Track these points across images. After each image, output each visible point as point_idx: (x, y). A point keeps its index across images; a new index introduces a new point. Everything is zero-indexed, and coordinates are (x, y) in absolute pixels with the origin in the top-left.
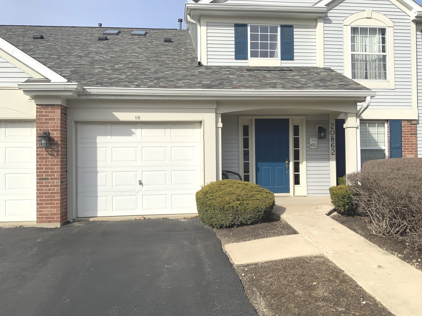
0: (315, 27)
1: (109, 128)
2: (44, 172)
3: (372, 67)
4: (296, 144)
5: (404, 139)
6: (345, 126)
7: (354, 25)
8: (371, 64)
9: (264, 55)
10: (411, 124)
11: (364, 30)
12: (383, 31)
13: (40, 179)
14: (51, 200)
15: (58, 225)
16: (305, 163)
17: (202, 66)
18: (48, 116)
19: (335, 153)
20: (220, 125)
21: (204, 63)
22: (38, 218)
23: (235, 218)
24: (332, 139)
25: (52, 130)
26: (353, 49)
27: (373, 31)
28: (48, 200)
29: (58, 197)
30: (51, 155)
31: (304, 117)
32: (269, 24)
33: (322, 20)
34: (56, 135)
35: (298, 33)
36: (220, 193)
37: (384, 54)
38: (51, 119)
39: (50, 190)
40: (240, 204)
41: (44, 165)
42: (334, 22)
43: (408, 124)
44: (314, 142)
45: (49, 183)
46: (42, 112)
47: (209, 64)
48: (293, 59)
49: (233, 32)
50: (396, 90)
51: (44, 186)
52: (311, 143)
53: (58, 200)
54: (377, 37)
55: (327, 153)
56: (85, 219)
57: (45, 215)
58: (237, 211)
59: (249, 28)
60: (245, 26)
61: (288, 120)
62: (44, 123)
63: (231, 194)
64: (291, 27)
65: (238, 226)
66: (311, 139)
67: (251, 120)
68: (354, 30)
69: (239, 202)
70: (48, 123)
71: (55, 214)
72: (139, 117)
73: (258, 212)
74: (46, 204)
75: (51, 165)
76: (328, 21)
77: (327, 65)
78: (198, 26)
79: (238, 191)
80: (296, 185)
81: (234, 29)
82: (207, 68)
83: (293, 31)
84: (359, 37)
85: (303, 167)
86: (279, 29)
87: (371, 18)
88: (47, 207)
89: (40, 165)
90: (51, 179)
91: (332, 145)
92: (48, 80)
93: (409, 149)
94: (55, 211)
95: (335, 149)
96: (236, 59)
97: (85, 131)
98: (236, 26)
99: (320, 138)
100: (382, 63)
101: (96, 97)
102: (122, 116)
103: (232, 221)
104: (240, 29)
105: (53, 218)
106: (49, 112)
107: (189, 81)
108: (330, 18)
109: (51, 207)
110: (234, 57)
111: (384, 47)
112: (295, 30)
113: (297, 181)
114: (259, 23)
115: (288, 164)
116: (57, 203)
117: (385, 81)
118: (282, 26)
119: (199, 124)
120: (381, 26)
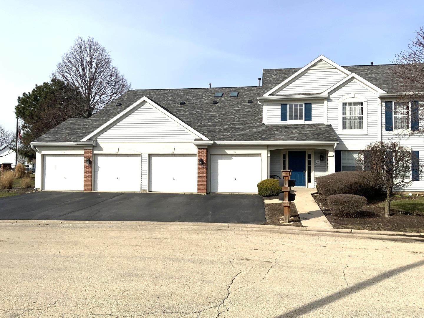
0: (323, 103)
1: (223, 156)
2: (200, 174)
3: (355, 123)
4: (310, 163)
6: (328, 155)
7: (345, 102)
8: (355, 121)
9: (296, 118)
11: (350, 104)
12: (362, 104)
13: (199, 176)
14: (203, 184)
15: (205, 194)
16: (313, 172)
17: (265, 125)
18: (202, 153)
20: (269, 155)
21: (266, 124)
22: (198, 191)
23: (271, 193)
25: (203, 158)
26: (344, 113)
27: (355, 104)
28: (201, 184)
29: (205, 183)
30: (203, 167)
31: (313, 150)
32: (298, 103)
33: (327, 100)
34: (205, 160)
35: (314, 107)
36: (266, 183)
37: (362, 116)
38: (203, 154)
39: (202, 180)
40: (273, 188)
41: (200, 171)
42: (333, 100)
44: (318, 162)
45: (202, 178)
46: (200, 151)
47: (268, 124)
48: (311, 120)
49: (280, 108)
50: (368, 135)
51: (200, 179)
52: (317, 162)
53: (205, 184)
54: (359, 107)
55: (325, 167)
56: (214, 193)
57: (200, 190)
58: (272, 190)
59: (288, 106)
60: (287, 104)
61: (305, 151)
62: (200, 155)
63: (270, 184)
64: (311, 104)
65: (272, 196)
66: (317, 161)
67: (287, 151)
68: (345, 104)
69: (273, 187)
70: (202, 155)
71: (204, 190)
72: (235, 152)
73: (280, 191)
74: (201, 186)
75: (203, 171)
76: (329, 100)
77: (329, 123)
78: (263, 106)
79: (273, 183)
80: (309, 183)
81: (280, 106)
82: (267, 126)
83: (311, 106)
84: (348, 107)
85: (312, 174)
86: (304, 105)
87: (354, 97)
88: (201, 187)
89: (199, 171)
90: (203, 176)
91: (327, 164)
92: (202, 140)
94: (204, 188)
96: (281, 121)
97: (214, 157)
98: (282, 105)
99: (321, 160)
100: (361, 120)
101: (219, 145)
102: (229, 152)
103: (270, 194)
104: (284, 107)
105: (203, 191)
106: (202, 151)
107: (256, 136)
108: (331, 99)
109: (203, 187)
110: (280, 120)
111: (362, 112)
112: (312, 105)
113: (310, 181)
114: (293, 103)
115: (305, 172)
116: (205, 186)
117: (362, 130)
118: (305, 104)
119: (260, 155)
120: (361, 101)
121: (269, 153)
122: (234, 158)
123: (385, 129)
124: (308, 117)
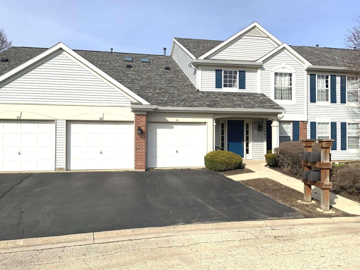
0: (256, 72)
1: (163, 125)
2: (138, 146)
3: (284, 93)
4: (247, 133)
5: (300, 131)
6: (272, 125)
7: (276, 71)
8: (284, 92)
9: (230, 86)
10: (304, 123)
11: (281, 74)
12: (290, 75)
13: (136, 149)
14: (141, 159)
15: (144, 170)
16: (251, 142)
17: (199, 91)
18: (140, 120)
19: (266, 138)
20: (215, 124)
21: (200, 90)
22: (135, 167)
23: (227, 167)
24: (265, 131)
25: (142, 126)
26: (275, 84)
27: (286, 74)
28: (140, 159)
29: (144, 157)
30: (141, 138)
31: (251, 120)
32: (233, 70)
33: (260, 69)
34: (143, 128)
35: (248, 75)
36: (219, 156)
37: (291, 87)
38: (141, 121)
39: (140, 154)
40: (229, 161)
41: (138, 142)
42: (266, 70)
43: (302, 123)
44: (256, 132)
45: (140, 151)
46: (137, 118)
47: (203, 90)
48: (245, 88)
49: (215, 73)
50: (297, 106)
51: (138, 152)
52: (255, 133)
53: (144, 159)
54: (288, 78)
55: (262, 138)
56: (153, 168)
57: (138, 165)
58: (228, 163)
59: (223, 72)
60: (221, 70)
61: (244, 120)
62: (138, 123)
63: (224, 156)
64: (244, 72)
65: (228, 170)
66: (255, 131)
67: (226, 120)
68: (276, 74)
69: (228, 160)
70: (140, 123)
71: (143, 165)
72: (178, 120)
74: (139, 160)
75: (141, 142)
76: (263, 69)
77: (262, 92)
78: (197, 70)
79: (227, 155)
80: (247, 154)
81: (215, 72)
82: (203, 93)
83: (245, 74)
84: (278, 78)
85: (250, 144)
86: (238, 73)
87: (285, 68)
88: (139, 162)
89: (136, 142)
90: (141, 149)
91: (265, 134)
92: (140, 103)
93: (303, 136)
94: (143, 164)
95: (266, 136)
96: (216, 88)
97: (151, 126)
98: (216, 70)
99: (259, 130)
100: (290, 91)
101: (160, 111)
102: (170, 119)
103: (226, 168)
104: (218, 72)
105: (142, 167)
106: (140, 118)
107: (199, 102)
108: (264, 68)
109: (141, 162)
110: (215, 87)
111: (291, 83)
112: (246, 73)
113: (247, 152)
114: (228, 70)
115: (243, 143)
116: (144, 160)
117: (291, 100)
118: (240, 71)
119: (204, 124)
120: (290, 72)
121: (214, 121)
122: (176, 127)
123: (310, 101)
124: (242, 85)
